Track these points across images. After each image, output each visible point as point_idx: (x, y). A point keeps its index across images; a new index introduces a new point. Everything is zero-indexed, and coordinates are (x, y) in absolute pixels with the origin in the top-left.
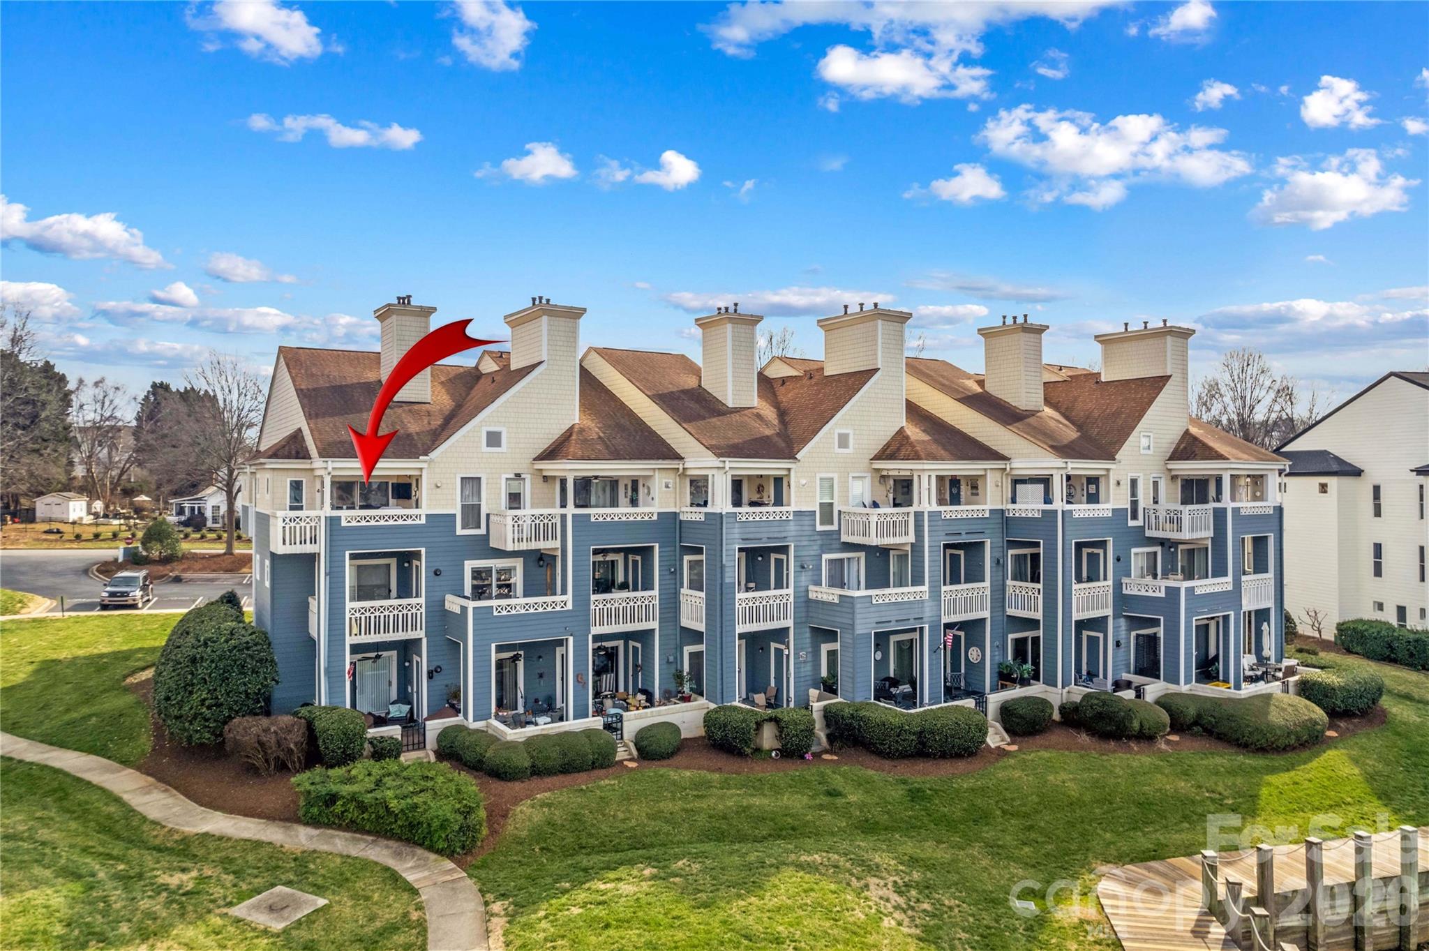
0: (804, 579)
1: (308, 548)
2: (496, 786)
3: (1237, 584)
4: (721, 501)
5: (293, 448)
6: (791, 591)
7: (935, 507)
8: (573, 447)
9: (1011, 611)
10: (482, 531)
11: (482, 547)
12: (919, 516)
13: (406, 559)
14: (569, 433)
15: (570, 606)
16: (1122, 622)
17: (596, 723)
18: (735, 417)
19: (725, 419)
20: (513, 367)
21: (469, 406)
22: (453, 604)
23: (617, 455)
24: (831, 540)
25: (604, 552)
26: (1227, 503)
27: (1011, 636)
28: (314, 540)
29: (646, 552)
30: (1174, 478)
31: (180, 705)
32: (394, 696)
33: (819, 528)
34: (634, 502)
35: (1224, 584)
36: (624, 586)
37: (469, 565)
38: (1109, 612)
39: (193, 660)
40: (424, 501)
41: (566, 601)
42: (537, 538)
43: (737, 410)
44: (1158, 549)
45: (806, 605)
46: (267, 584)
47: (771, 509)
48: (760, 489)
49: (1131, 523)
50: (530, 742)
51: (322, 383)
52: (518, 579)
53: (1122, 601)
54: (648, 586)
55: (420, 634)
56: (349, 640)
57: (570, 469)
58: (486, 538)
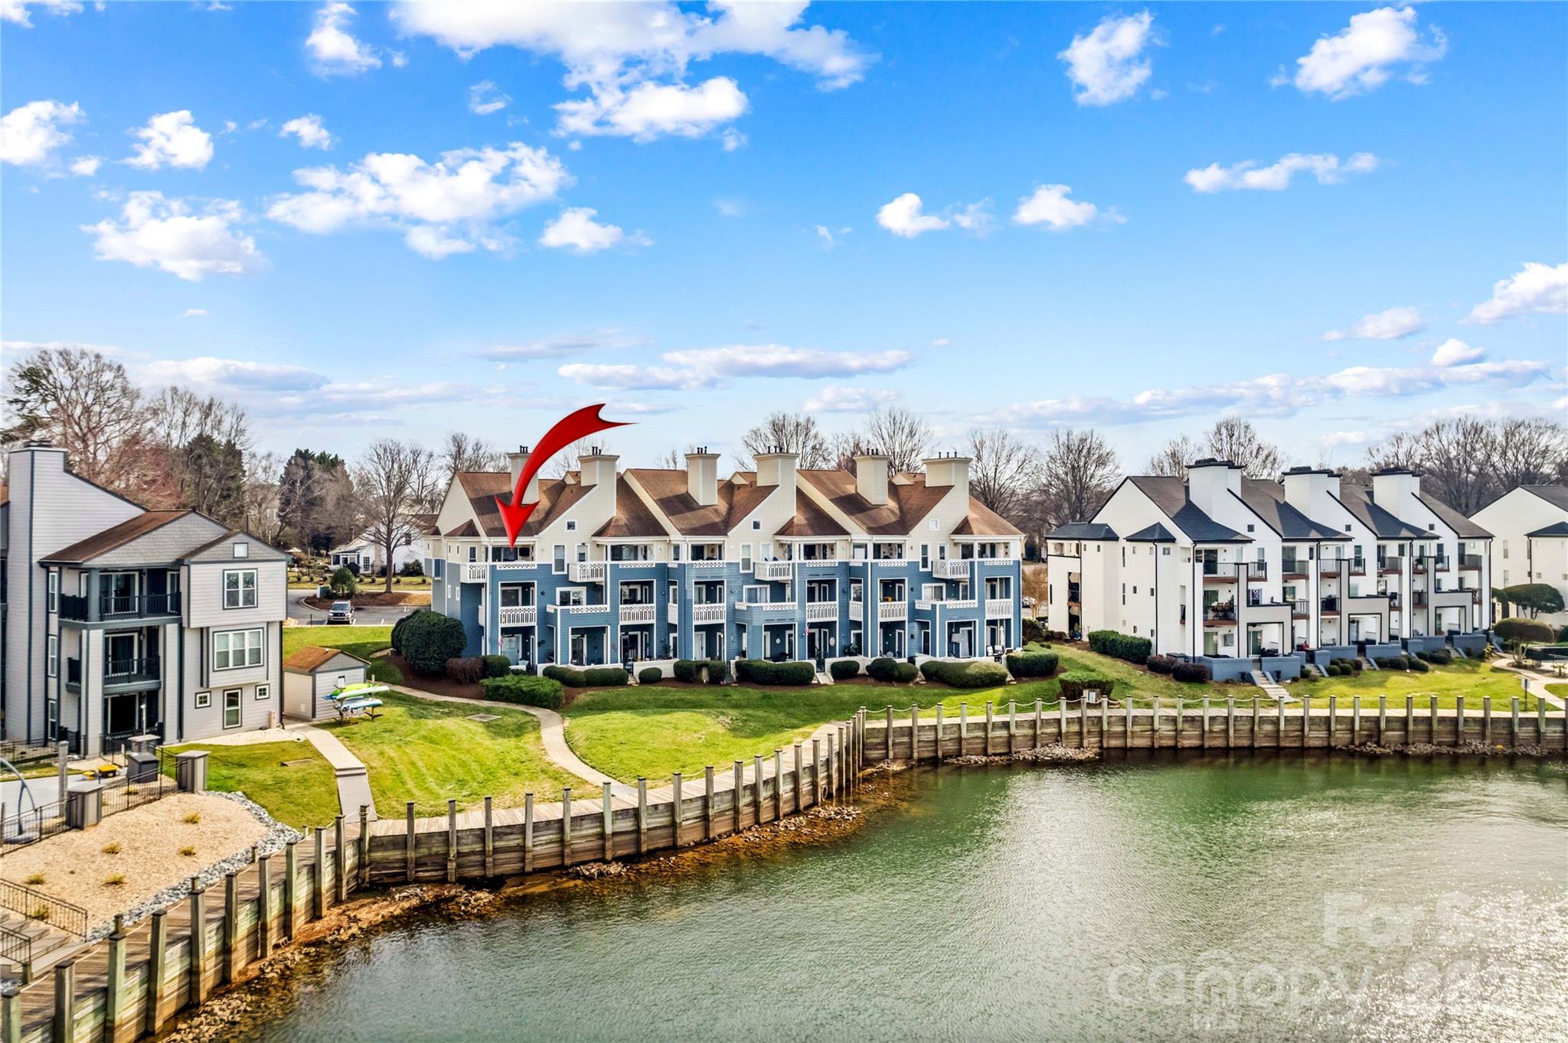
0: (733, 598)
1: (481, 581)
2: (569, 689)
3: (982, 603)
4: (686, 557)
5: (469, 530)
6: (725, 604)
7: (803, 560)
8: (611, 531)
9: (852, 618)
10: (565, 572)
11: (565, 581)
12: (794, 564)
13: (527, 587)
14: (610, 521)
15: (608, 610)
16: (916, 625)
17: (620, 665)
18: (702, 512)
19: (694, 513)
20: (583, 484)
21: (558, 508)
22: (550, 609)
23: (633, 534)
24: (750, 578)
25: (628, 584)
26: (976, 559)
27: (853, 632)
28: (484, 577)
29: (650, 584)
30: (956, 544)
31: (424, 653)
32: (520, 656)
33: (741, 571)
34: (645, 558)
35: (974, 603)
36: (641, 602)
37: (559, 590)
38: (905, 618)
39: (429, 633)
40: (536, 557)
41: (606, 607)
42: (592, 576)
43: (704, 507)
44: (944, 585)
45: (733, 612)
46: (458, 599)
47: (717, 561)
48: (713, 551)
49: (922, 570)
50: (586, 672)
51: (481, 495)
52: (584, 597)
53: (914, 613)
54: (651, 602)
55: (534, 623)
56: (501, 626)
57: (609, 541)
58: (567, 576)
